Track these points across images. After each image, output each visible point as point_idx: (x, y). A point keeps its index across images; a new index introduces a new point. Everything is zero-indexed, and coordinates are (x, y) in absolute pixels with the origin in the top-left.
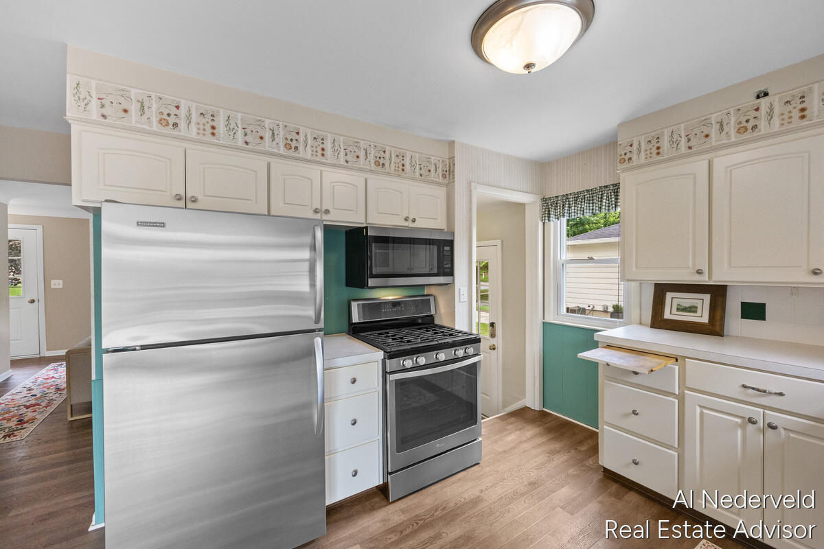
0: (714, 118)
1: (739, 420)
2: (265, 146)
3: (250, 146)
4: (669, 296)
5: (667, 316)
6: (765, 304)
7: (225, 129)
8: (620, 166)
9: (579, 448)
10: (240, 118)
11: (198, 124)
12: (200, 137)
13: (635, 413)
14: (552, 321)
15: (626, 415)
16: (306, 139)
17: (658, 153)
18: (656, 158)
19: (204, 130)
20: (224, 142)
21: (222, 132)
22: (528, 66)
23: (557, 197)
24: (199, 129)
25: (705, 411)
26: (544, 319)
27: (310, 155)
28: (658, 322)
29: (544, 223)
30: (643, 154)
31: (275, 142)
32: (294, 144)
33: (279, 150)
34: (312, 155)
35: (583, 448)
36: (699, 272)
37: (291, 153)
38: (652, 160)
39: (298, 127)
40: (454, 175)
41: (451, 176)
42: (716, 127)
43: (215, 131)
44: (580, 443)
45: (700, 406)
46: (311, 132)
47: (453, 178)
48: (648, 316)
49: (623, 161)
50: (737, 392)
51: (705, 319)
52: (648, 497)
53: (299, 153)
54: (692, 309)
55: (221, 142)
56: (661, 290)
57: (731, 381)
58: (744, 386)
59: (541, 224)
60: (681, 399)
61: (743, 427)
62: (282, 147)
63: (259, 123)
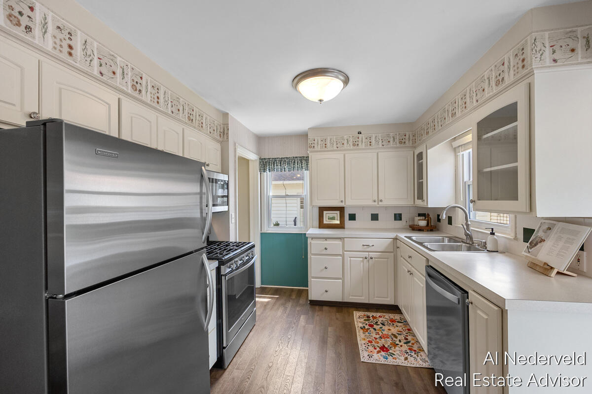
0: (346, 137)
1: (361, 259)
2: (117, 82)
3: (104, 78)
4: (325, 212)
5: (325, 222)
6: (355, 214)
7: (82, 53)
8: (309, 149)
9: (292, 297)
10: (96, 46)
11: (55, 37)
12: (56, 53)
13: (326, 268)
14: (266, 232)
15: (322, 270)
16: (147, 85)
17: (326, 147)
18: (324, 149)
19: (61, 46)
20: (79, 66)
21: (79, 54)
22: (321, 100)
23: (269, 159)
24: (55, 43)
25: (351, 259)
26: (261, 231)
27: (149, 100)
28: (322, 226)
29: (261, 173)
30: (319, 146)
31: (124, 81)
32: (138, 87)
33: (128, 89)
34: (151, 100)
35: (294, 297)
36: (342, 202)
37: (136, 94)
38: (323, 149)
39: (142, 73)
40: (228, 136)
41: (226, 137)
42: (346, 141)
43: (72, 52)
44: (290, 295)
45: (350, 257)
46: (151, 80)
47: (228, 138)
48: (317, 223)
49: (311, 147)
50: (361, 248)
51: (338, 222)
52: (330, 306)
53: (142, 96)
54: (333, 218)
55: (77, 65)
56: (322, 210)
57: (358, 244)
58: (363, 245)
59: (259, 173)
60: (343, 256)
61: (363, 261)
62: (130, 87)
63: (112, 57)
